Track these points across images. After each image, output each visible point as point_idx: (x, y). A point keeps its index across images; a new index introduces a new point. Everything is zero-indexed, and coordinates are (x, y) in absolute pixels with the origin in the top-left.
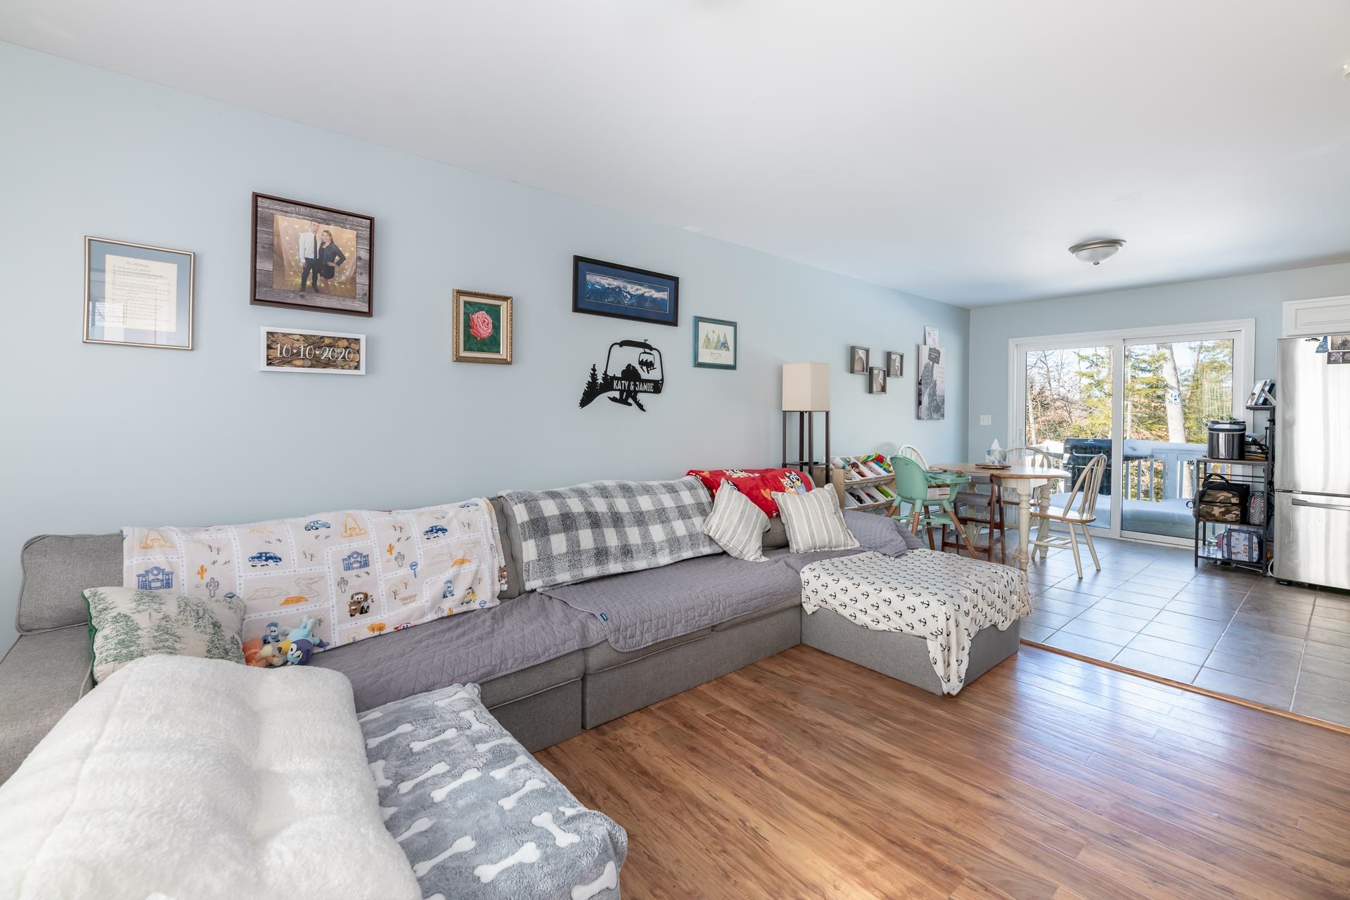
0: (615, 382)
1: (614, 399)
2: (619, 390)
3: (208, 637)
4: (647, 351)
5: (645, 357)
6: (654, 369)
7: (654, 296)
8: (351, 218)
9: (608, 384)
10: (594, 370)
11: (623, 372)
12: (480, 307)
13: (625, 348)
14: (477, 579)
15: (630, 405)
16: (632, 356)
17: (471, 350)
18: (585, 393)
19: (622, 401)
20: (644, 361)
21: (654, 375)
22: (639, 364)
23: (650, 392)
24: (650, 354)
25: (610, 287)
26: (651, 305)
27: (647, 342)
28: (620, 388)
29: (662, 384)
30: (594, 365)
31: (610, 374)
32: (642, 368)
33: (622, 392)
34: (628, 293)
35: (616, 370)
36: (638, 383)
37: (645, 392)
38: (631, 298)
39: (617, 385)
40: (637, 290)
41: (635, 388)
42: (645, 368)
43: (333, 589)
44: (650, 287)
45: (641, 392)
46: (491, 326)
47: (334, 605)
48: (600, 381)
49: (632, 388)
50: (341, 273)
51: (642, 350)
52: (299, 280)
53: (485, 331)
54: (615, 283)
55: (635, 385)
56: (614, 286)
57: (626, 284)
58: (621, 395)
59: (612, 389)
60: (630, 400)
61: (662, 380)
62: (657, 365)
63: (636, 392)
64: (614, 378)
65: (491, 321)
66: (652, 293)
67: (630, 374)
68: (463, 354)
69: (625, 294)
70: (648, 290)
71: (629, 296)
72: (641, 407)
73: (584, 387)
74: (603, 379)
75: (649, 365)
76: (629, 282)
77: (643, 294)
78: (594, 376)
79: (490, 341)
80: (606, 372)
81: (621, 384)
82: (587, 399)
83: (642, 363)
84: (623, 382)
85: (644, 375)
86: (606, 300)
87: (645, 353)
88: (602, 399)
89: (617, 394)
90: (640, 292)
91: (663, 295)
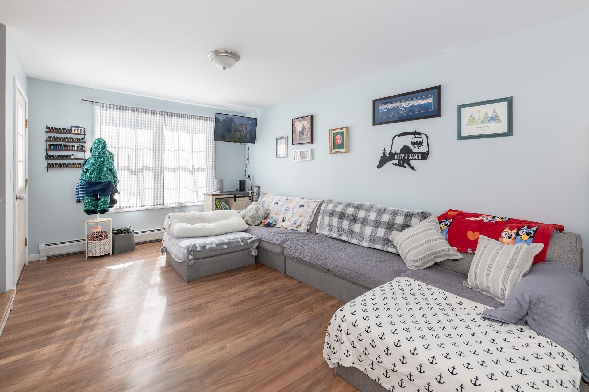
0: (396, 156)
1: (395, 164)
2: (398, 159)
3: (254, 213)
4: (418, 136)
5: (415, 140)
6: (422, 145)
7: (421, 104)
8: (307, 117)
9: (392, 156)
10: (384, 150)
11: (401, 150)
12: (337, 134)
13: (402, 137)
14: (302, 222)
15: (405, 167)
16: (407, 141)
17: (336, 149)
18: (380, 162)
19: (401, 165)
20: (415, 142)
21: (423, 149)
22: (412, 144)
23: (419, 159)
24: (420, 137)
25: (392, 108)
26: (419, 109)
27: (417, 131)
28: (399, 158)
29: (428, 154)
30: (385, 148)
31: (393, 151)
32: (414, 146)
33: (400, 160)
34: (404, 107)
35: (397, 149)
36: (410, 155)
37: (415, 159)
38: (405, 110)
39: (397, 157)
40: (409, 104)
41: (408, 158)
42: (416, 146)
43: (282, 214)
44: (418, 99)
45: (412, 159)
46: (341, 139)
47: (280, 218)
48: (388, 155)
49: (406, 158)
50: (305, 133)
51: (414, 136)
52: (299, 137)
53: (339, 142)
54: (394, 105)
55: (409, 156)
56: (394, 107)
57: (401, 103)
58: (400, 162)
59: (394, 159)
60: (405, 165)
61: (428, 151)
62: (425, 143)
63: (409, 160)
64: (396, 153)
65: (341, 137)
66: (420, 102)
67: (406, 150)
68: (333, 151)
69: (401, 109)
70: (416, 101)
71: (403, 109)
72: (412, 168)
73: (380, 159)
74: (389, 154)
75: (419, 144)
76: (403, 102)
77: (413, 105)
78: (384, 153)
79: (341, 145)
80: (391, 151)
81: (400, 156)
82: (381, 165)
83: (413, 144)
84: (401, 155)
85: (415, 149)
86: (390, 115)
87: (416, 137)
88: (389, 164)
89: (397, 162)
90: (411, 105)
91: (430, 100)
